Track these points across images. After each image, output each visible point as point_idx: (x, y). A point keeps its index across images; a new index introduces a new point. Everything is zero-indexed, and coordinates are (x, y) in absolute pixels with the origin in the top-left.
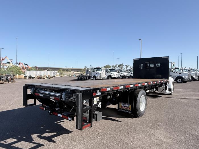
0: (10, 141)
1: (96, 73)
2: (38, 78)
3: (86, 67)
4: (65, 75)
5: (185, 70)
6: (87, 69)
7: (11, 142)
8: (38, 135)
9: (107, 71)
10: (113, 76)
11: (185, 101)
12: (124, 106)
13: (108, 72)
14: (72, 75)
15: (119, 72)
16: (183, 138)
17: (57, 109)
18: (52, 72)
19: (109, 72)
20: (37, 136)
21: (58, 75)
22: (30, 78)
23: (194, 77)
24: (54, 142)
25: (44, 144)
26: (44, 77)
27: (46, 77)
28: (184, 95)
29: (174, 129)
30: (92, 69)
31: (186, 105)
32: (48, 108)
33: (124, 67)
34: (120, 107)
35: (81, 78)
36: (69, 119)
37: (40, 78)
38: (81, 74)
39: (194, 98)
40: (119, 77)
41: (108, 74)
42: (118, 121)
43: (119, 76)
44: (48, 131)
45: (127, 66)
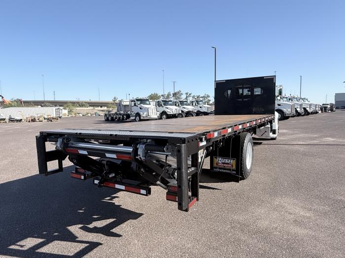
0: (29, 243)
1: (141, 108)
2: (29, 122)
3: (115, 99)
4: (79, 114)
5: (285, 99)
6: (117, 101)
7: (33, 245)
8: (80, 226)
9: (159, 104)
10: (170, 112)
11: (302, 149)
12: (223, 163)
13: (161, 105)
14: (92, 113)
15: (179, 105)
16: (327, 208)
17: (110, 176)
18: (54, 108)
19: (163, 105)
20: (80, 228)
21: (65, 114)
22: (12, 121)
23: (298, 109)
24: (119, 236)
25: (102, 242)
26: (41, 119)
27: (45, 119)
28: (295, 140)
29: (308, 195)
30: (132, 101)
31: (304, 154)
32: (88, 175)
33: (183, 97)
34: (215, 165)
35: (112, 118)
36: (143, 192)
37: (33, 120)
38: (109, 111)
39: (311, 142)
40: (180, 114)
41: (161, 109)
42: (213, 189)
43: (181, 112)
44: (97, 217)
45: (188, 95)
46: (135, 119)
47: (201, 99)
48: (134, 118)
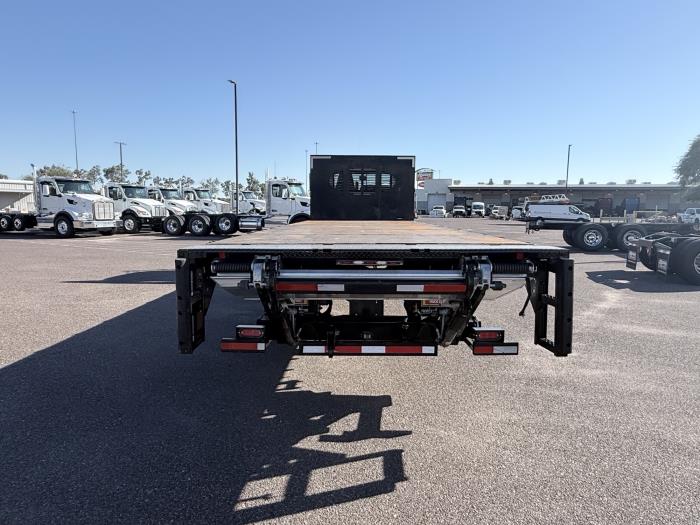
1: (71, 202)
10: (143, 212)
13: (121, 197)
19: (124, 196)
30: (43, 183)
36: (427, 350)
41: (122, 206)
44: (319, 417)
45: (143, 175)
46: (54, 229)
47: (175, 186)
48: (52, 225)
